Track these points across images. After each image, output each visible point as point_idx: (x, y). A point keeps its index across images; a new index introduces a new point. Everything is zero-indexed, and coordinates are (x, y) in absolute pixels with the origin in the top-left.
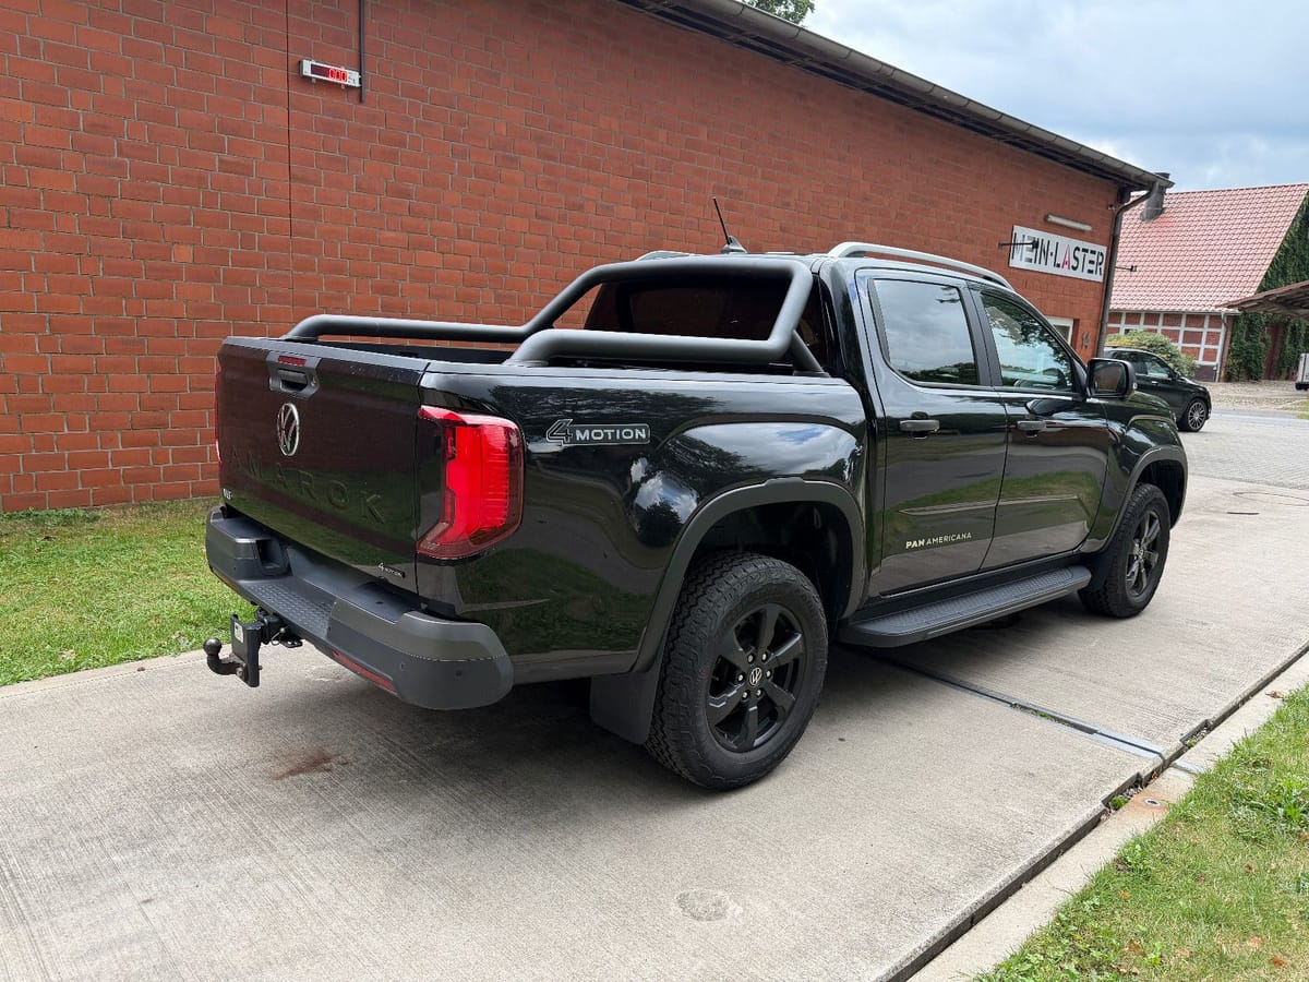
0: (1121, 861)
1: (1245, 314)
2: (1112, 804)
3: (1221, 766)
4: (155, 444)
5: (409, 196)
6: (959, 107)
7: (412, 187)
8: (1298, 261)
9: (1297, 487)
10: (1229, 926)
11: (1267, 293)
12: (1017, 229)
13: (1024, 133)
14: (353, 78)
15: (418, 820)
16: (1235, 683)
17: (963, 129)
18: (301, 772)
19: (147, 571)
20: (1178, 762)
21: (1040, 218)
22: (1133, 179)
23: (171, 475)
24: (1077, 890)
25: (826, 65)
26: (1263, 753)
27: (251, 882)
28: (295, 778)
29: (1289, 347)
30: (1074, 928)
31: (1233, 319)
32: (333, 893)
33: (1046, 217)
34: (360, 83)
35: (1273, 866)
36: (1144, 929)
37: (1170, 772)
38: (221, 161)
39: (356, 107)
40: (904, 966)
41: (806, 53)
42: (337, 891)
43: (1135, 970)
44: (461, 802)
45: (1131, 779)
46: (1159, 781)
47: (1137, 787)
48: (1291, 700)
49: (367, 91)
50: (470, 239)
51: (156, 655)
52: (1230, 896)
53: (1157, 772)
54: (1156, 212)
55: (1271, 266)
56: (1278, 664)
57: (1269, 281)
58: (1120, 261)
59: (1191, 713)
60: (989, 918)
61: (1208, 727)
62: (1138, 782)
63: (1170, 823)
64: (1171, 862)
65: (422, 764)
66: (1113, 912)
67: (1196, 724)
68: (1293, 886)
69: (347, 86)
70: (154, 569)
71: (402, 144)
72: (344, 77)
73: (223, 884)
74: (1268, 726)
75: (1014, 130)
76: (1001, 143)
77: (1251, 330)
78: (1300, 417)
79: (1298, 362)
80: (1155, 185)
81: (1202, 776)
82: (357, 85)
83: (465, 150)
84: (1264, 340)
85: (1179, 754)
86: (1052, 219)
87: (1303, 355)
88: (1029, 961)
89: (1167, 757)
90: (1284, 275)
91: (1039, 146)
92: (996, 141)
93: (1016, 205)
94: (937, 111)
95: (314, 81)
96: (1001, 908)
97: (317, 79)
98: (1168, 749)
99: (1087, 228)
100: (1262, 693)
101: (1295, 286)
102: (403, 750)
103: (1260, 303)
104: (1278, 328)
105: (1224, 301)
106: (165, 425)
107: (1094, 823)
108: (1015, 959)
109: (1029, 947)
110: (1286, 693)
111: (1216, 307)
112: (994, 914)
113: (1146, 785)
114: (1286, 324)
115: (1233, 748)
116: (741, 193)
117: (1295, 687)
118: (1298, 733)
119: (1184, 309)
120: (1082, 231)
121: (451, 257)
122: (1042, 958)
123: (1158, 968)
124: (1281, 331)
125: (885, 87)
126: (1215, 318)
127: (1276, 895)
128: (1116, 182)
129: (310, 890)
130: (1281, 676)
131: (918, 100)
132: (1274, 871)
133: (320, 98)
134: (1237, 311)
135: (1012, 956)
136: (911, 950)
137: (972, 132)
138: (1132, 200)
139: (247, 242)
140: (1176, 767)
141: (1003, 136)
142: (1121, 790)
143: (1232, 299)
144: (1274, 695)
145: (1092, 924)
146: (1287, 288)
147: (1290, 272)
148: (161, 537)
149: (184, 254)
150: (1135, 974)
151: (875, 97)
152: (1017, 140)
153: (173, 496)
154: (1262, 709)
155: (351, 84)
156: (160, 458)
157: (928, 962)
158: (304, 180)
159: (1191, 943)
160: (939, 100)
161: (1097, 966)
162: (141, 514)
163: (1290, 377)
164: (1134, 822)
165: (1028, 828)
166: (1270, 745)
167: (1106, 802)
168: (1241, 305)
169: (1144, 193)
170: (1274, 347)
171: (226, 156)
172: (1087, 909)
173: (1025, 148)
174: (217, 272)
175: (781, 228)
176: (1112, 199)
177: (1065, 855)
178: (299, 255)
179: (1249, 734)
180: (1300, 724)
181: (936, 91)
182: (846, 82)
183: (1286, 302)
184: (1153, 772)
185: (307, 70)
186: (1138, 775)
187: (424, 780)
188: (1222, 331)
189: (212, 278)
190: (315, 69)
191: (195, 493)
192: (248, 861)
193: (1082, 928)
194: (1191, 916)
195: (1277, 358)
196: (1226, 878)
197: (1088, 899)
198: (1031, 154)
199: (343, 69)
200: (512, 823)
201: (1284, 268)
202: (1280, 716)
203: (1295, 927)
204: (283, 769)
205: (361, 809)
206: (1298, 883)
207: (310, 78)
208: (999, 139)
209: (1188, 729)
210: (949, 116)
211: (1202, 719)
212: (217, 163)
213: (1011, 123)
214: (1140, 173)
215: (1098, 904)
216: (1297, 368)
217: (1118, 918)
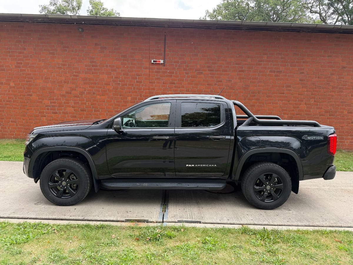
5: (174, 84)
14: (162, 62)
20: (166, 223)
37: (159, 223)
39: (163, 67)
45: (144, 219)
46: (151, 223)
49: (165, 64)
61: (199, 223)
67: (193, 220)
69: (161, 63)
71: (174, 73)
83: (188, 72)
85: (171, 222)
89: (164, 221)
98: (168, 220)
133: (156, 67)
142: (137, 220)
149: (129, 98)
158: (152, 83)
164: (123, 224)
167: (126, 220)
174: (135, 101)
184: (154, 222)
186: (147, 220)
190: (154, 61)
199: (160, 60)
207: (154, 63)
209: (187, 220)
211: (198, 220)
212: (136, 81)
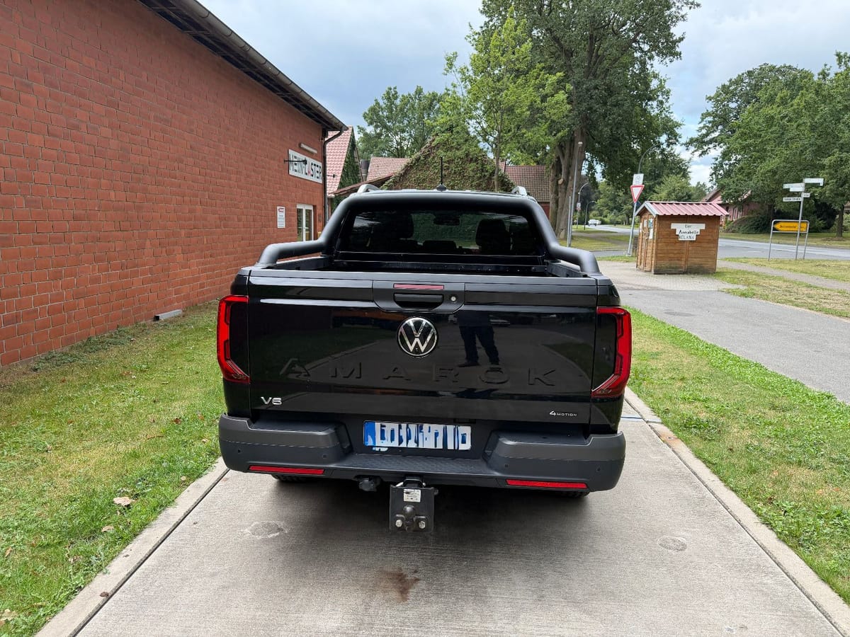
3: (660, 416)
8: (352, 169)
12: (291, 152)
21: (298, 145)
28: (413, 594)
33: (300, 145)
55: (343, 171)
58: (328, 172)
63: (687, 443)
80: (342, 129)
81: (664, 422)
86: (303, 146)
89: (643, 419)
99: (315, 152)
120: (312, 153)
138: (329, 137)
147: (349, 174)
160: (266, 70)
164: (680, 447)
176: (321, 134)
184: (650, 426)
201: (347, 172)
204: (395, 593)
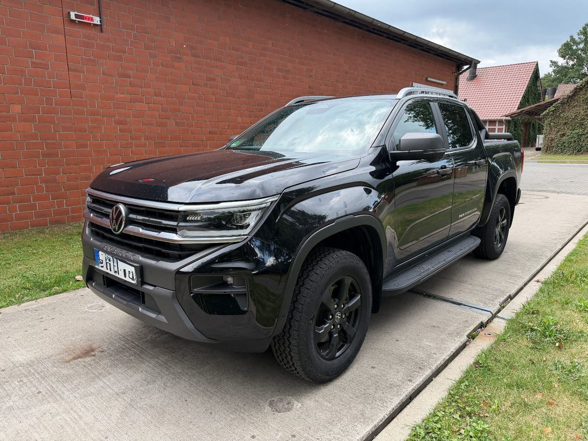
0: (477, 363)
1: (513, 119)
2: (472, 337)
3: (518, 315)
4: (10, 203)
5: (129, 77)
6: (386, 29)
7: (131, 72)
8: (533, 95)
9: (539, 191)
10: (527, 389)
11: (521, 110)
12: (416, 85)
13: (415, 40)
14: (97, 20)
15: (138, 376)
16: (521, 277)
17: (388, 40)
18: (79, 358)
19: (5, 265)
20: (499, 315)
21: (424, 79)
22: (463, 60)
23: (19, 218)
24: (458, 379)
25: (324, 10)
26: (535, 308)
27: (50, 417)
28: (76, 361)
29: (532, 133)
30: (458, 397)
31: (508, 122)
32: (93, 418)
33: (427, 79)
34: (101, 22)
35: (544, 359)
36: (490, 394)
37: (496, 320)
38: (32, 63)
39: (99, 34)
40: (379, 424)
41: (315, 5)
42: (95, 417)
43: (486, 414)
44: (161, 365)
45: (479, 324)
46: (491, 324)
47: (481, 328)
48: (545, 283)
49: (104, 27)
50: (161, 96)
51: (8, 305)
52: (527, 375)
53: (490, 321)
54: (473, 77)
55: (522, 98)
56: (539, 267)
57: (522, 105)
59: (503, 292)
60: (418, 396)
61: (511, 298)
62: (482, 326)
63: (497, 343)
64: (499, 361)
65: (142, 348)
66: (475, 387)
67: (505, 297)
68: (554, 368)
69: (93, 24)
70: (9, 264)
71: (124, 52)
72: (92, 19)
73: (34, 419)
74: (537, 295)
75: (410, 39)
76: (405, 46)
77: (515, 126)
78: (539, 162)
79: (536, 139)
80: (472, 63)
81: (510, 320)
82: (99, 23)
83: (156, 54)
84: (521, 130)
85: (499, 311)
86: (429, 79)
87: (538, 136)
88: (438, 416)
89: (494, 313)
90: (528, 101)
91: (422, 46)
92: (402, 45)
93: (413, 74)
94: (376, 31)
95: (77, 22)
96: (424, 391)
97: (79, 21)
98: (494, 310)
99: (444, 83)
100: (533, 280)
101: (532, 106)
102: (132, 342)
103: (519, 114)
104: (527, 125)
105: (504, 114)
106: (13, 193)
107: (464, 346)
108: (431, 415)
109: (437, 409)
110: (543, 280)
111: (501, 117)
112: (421, 394)
113: (486, 326)
114: (530, 123)
115: (522, 307)
116: (289, 71)
117: (547, 277)
118: (550, 297)
119: (487, 119)
121: (152, 105)
122: (444, 413)
123: (497, 412)
124: (528, 126)
125: (352, 21)
126: (501, 122)
127: (547, 372)
128: (455, 62)
129: (81, 417)
130: (540, 273)
131: (367, 26)
132: (545, 361)
133: (82, 31)
134: (510, 118)
135: (430, 414)
136: (383, 416)
137: (392, 41)
138: (463, 70)
139: (49, 102)
140: (498, 317)
141: (406, 42)
142: (475, 330)
143: (507, 113)
144: (538, 281)
145: (466, 394)
146: (530, 107)
147: (530, 100)
148: (14, 248)
149: (16, 109)
150: (487, 417)
151: (347, 26)
152: (412, 44)
153: (20, 228)
154: (533, 288)
155: (96, 23)
156: (13, 210)
157: (391, 421)
158: (76, 70)
159: (511, 399)
160: (375, 26)
161: (469, 414)
162: (4, 238)
163: (533, 145)
164: (482, 344)
165: (434, 351)
166: (538, 303)
167: (468, 336)
168: (511, 115)
169: (468, 66)
170: (526, 133)
171: (34, 60)
172: (463, 387)
173: (415, 47)
174: (34, 117)
175: (309, 87)
176: (454, 69)
177: (452, 363)
178: (76, 107)
179: (529, 299)
180: (550, 293)
181: (375, 22)
182: (334, 18)
183: (530, 113)
184: (488, 320)
185: (73, 17)
186: (482, 322)
187: (143, 356)
188: (504, 127)
189: (32, 120)
190: (76, 16)
191: (32, 226)
192: (49, 406)
193: (461, 397)
194: (509, 386)
195: (527, 138)
196: (524, 367)
197: (463, 383)
198: (418, 50)
199: (91, 16)
200: (187, 374)
201: (528, 99)
202: (541, 290)
203: (556, 386)
204: (71, 357)
205: (109, 374)
206: (556, 365)
207: (75, 21)
208: (404, 44)
209: (502, 299)
210: (381, 34)
211: (508, 295)
212: (30, 64)
213: (408, 36)
214: (465, 57)
215: (467, 384)
216: (536, 141)
217: (477, 390)
